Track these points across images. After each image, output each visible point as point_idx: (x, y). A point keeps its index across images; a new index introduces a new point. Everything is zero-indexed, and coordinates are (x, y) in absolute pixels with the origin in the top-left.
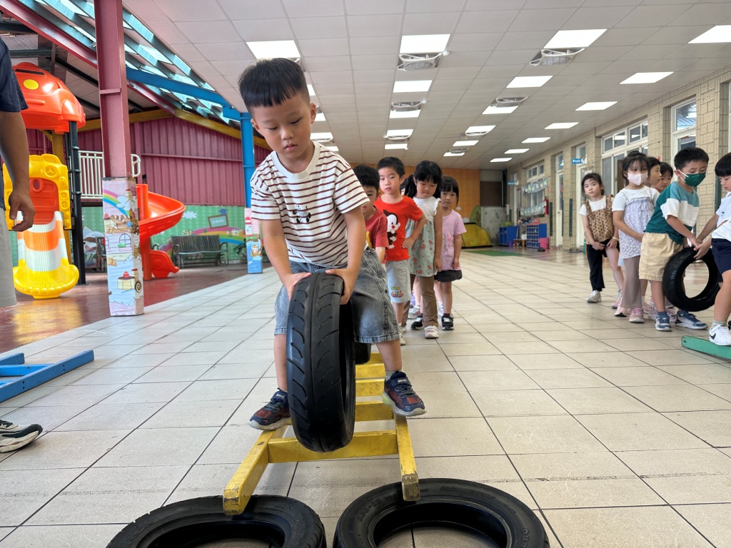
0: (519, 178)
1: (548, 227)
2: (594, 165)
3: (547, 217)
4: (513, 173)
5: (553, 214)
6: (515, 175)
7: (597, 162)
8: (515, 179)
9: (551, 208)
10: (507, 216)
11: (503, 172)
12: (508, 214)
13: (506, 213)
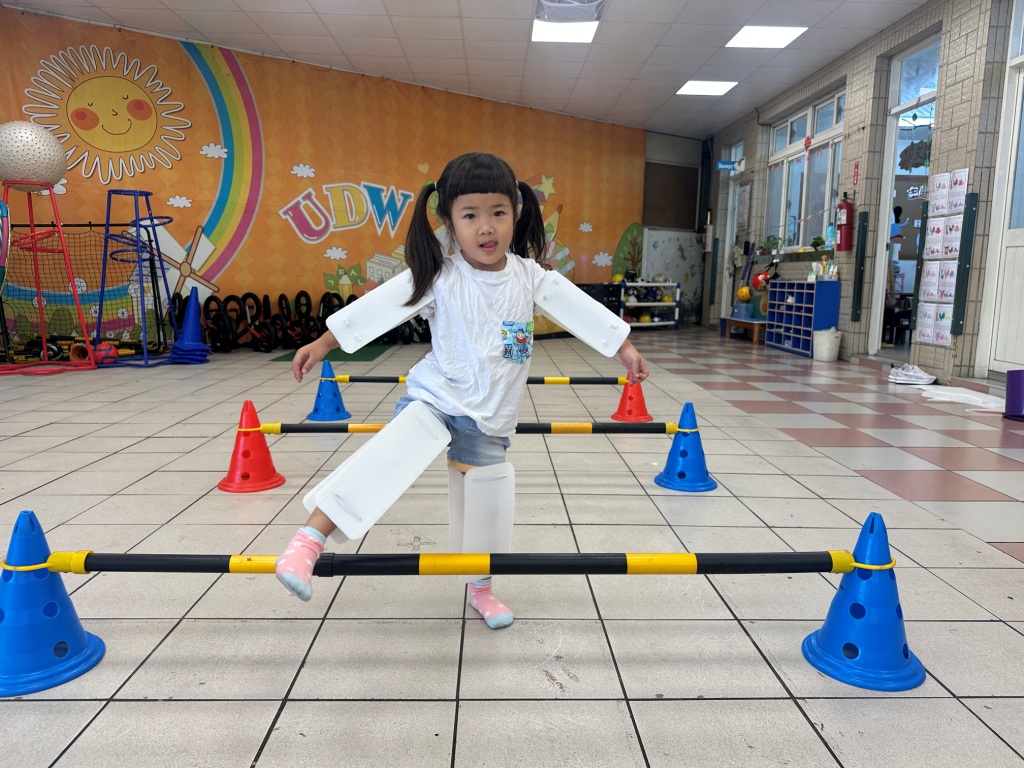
1: (847, 290)
3: (847, 258)
5: (869, 252)
9: (863, 231)
10: (704, 256)
11: (705, 143)
12: (709, 249)
13: (704, 248)
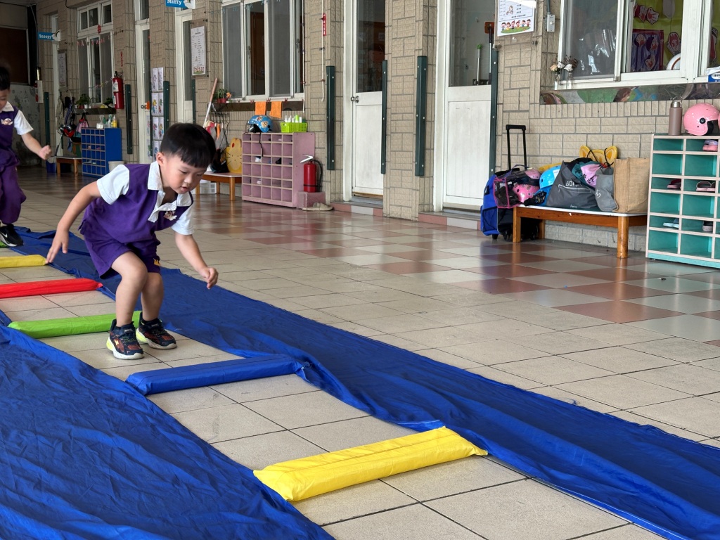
0: (61, 26)
2: (208, 16)
3: (121, 113)
4: (50, 14)
5: (133, 110)
6: (54, 19)
7: (215, 13)
8: (54, 30)
9: (129, 97)
11: (29, 9)
12: (41, 100)
